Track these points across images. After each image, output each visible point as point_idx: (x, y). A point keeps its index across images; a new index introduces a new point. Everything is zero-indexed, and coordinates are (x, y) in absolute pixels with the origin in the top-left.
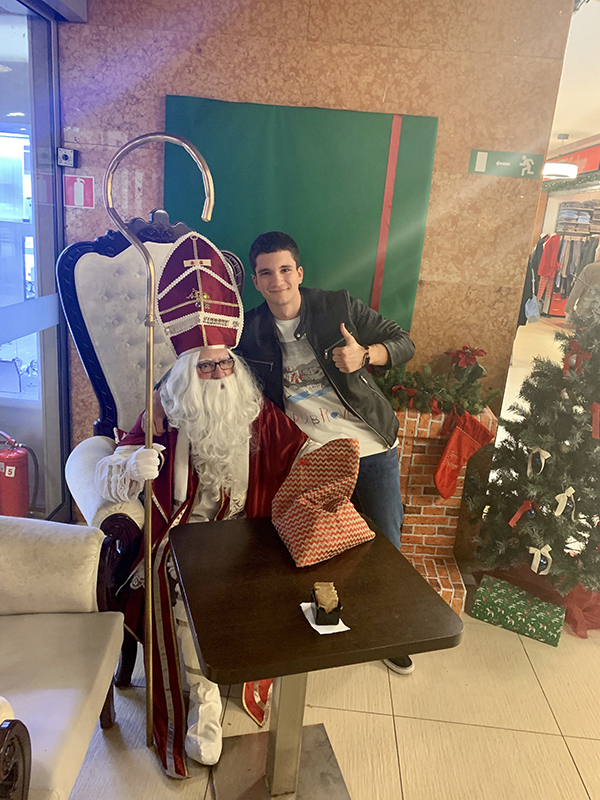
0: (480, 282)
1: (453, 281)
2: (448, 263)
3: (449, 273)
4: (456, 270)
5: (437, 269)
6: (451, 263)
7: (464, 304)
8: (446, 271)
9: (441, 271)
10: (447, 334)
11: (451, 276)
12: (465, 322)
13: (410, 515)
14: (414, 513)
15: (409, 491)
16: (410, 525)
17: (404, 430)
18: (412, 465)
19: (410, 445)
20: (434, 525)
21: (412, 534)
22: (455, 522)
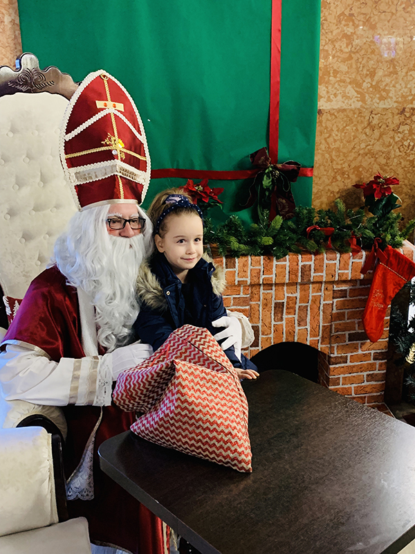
0: (382, 105)
1: (353, 107)
2: (346, 87)
3: (348, 98)
4: (356, 94)
5: (335, 95)
6: (350, 86)
7: (367, 130)
8: (345, 96)
9: (339, 97)
10: (353, 166)
11: (351, 101)
12: (369, 150)
13: (337, 366)
14: (340, 363)
15: (333, 340)
16: (337, 377)
17: (324, 274)
18: (334, 312)
19: (330, 291)
20: (362, 374)
21: (341, 386)
22: (384, 366)
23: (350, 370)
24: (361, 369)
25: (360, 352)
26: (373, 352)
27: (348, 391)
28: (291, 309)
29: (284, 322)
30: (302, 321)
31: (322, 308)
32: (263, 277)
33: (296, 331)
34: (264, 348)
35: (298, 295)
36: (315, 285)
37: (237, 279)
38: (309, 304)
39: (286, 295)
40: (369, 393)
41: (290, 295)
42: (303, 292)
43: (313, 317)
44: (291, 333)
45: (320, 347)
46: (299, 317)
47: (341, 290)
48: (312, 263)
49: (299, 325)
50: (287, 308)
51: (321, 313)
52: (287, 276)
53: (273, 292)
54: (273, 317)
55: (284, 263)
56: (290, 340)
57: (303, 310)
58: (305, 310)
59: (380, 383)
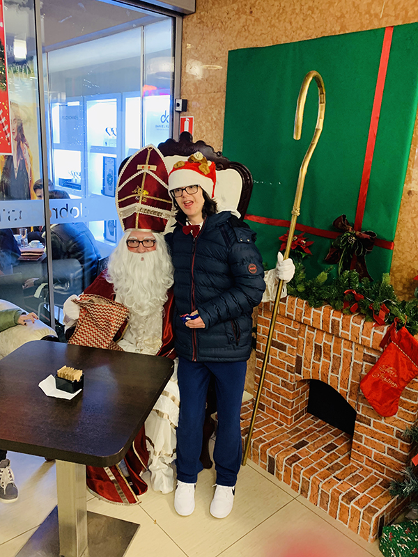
13: (361, 424)
14: (364, 423)
15: (360, 399)
16: (359, 433)
17: (350, 333)
18: (363, 373)
19: (360, 352)
20: (383, 443)
21: (363, 444)
22: (405, 449)
23: (373, 434)
24: (383, 439)
25: (383, 422)
26: (396, 428)
27: (368, 453)
28: (327, 355)
29: (321, 363)
30: (335, 369)
31: (352, 365)
32: (304, 317)
33: (329, 376)
34: (305, 378)
35: (332, 344)
36: (346, 342)
37: (287, 313)
38: (342, 357)
39: (324, 341)
40: (387, 466)
41: (326, 342)
42: (336, 344)
43: (344, 370)
44: (325, 375)
45: (348, 399)
46: (334, 364)
47: (370, 356)
48: (340, 320)
49: (332, 372)
50: (324, 353)
51: (351, 369)
52: (321, 323)
53: (315, 334)
54: (313, 355)
55: (319, 312)
56: (325, 381)
57: (337, 359)
58: (339, 360)
59: (399, 462)
